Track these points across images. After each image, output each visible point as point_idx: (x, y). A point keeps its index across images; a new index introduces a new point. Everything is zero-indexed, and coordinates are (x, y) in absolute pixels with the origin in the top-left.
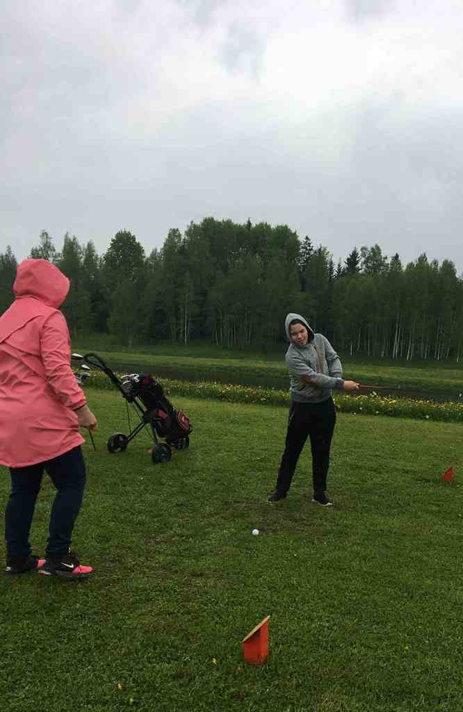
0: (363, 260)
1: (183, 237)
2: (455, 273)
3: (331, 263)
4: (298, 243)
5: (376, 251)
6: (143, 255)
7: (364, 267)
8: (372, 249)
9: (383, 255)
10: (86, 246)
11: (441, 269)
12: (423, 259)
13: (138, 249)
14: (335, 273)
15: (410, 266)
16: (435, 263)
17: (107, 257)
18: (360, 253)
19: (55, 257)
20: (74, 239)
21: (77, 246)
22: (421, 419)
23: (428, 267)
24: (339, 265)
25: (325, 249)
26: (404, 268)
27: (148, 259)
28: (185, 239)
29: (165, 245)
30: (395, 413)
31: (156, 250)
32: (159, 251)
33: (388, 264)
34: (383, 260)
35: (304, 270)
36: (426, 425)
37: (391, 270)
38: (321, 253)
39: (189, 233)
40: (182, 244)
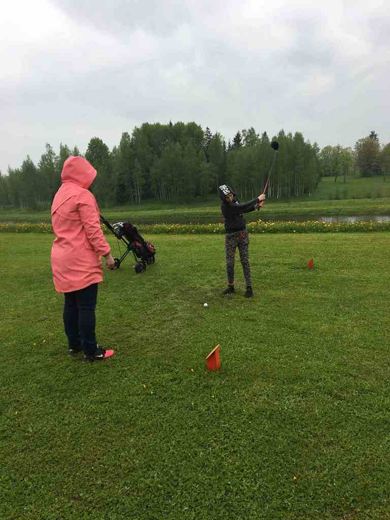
0: (244, 138)
1: (131, 137)
2: (303, 140)
3: (224, 142)
4: (202, 133)
5: (252, 131)
6: (108, 151)
7: (245, 142)
8: (249, 130)
9: (256, 133)
10: (73, 149)
11: (294, 138)
12: (282, 133)
13: (105, 148)
14: (227, 148)
15: (274, 138)
16: (290, 135)
17: (87, 155)
18: (242, 134)
19: (56, 158)
20: (66, 146)
21: (68, 150)
22: (291, 233)
23: (286, 138)
24: (229, 143)
25: (219, 134)
26: (271, 140)
27: (111, 153)
29: (121, 143)
30: (274, 231)
32: (117, 147)
33: (260, 139)
34: (256, 136)
35: (207, 149)
36: (295, 236)
37: (262, 143)
38: (217, 137)
39: (134, 134)
40: (131, 141)
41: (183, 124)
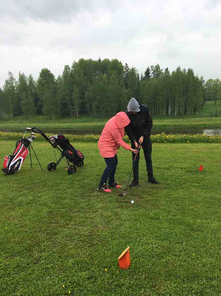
0: (152, 72)
1: (71, 69)
2: (194, 74)
3: (138, 74)
4: (122, 67)
5: (158, 67)
6: (54, 78)
7: (153, 75)
8: (156, 66)
9: (161, 69)
10: (29, 77)
11: (187, 73)
12: (178, 69)
13: (52, 76)
14: (140, 79)
15: (174, 72)
16: (185, 70)
17: (39, 81)
18: (150, 69)
19: (16, 83)
20: (23, 74)
21: (25, 77)
23: (181, 73)
24: (142, 75)
25: (135, 68)
26: (171, 74)
27: (57, 80)
28: (72, 70)
29: (64, 73)
30: (174, 141)
31: (60, 76)
32: (61, 76)
33: (163, 73)
34: (161, 71)
35: (126, 78)
37: (165, 75)
38: (133, 70)
39: (73, 67)
40: (71, 72)
41: (109, 60)
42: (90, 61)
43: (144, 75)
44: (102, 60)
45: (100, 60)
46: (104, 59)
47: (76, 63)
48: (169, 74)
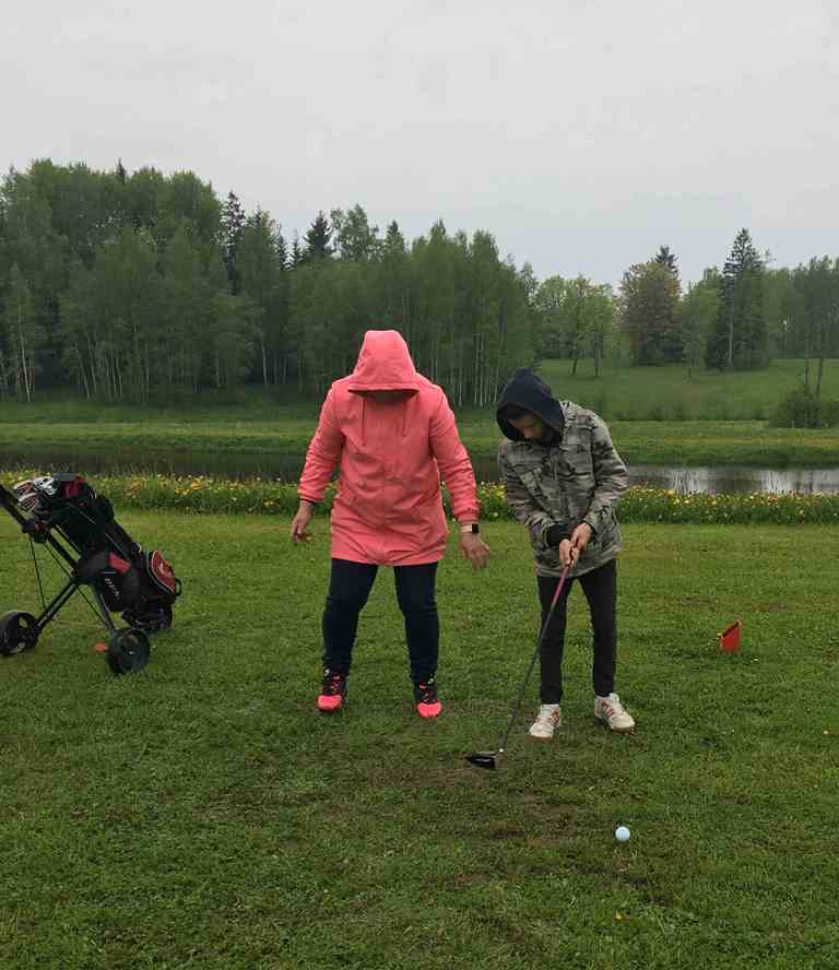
0: (336, 234)
2: (496, 254)
3: (281, 240)
4: (216, 205)
5: (358, 217)
7: (340, 246)
8: (351, 213)
9: (371, 224)
11: (472, 247)
12: (438, 231)
14: (289, 259)
15: (420, 243)
16: (462, 236)
18: (330, 221)
23: (452, 245)
24: (296, 245)
25: (266, 215)
26: (409, 247)
33: (382, 241)
34: (370, 234)
35: (232, 252)
37: (387, 251)
38: (260, 222)
39: (7, 190)
41: (159, 174)
42: (81, 172)
43: (304, 245)
44: (130, 174)
45: (122, 171)
46: (138, 170)
47: (18, 177)
48: (402, 247)
